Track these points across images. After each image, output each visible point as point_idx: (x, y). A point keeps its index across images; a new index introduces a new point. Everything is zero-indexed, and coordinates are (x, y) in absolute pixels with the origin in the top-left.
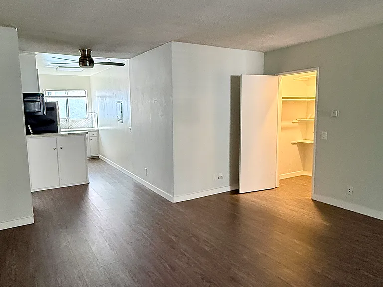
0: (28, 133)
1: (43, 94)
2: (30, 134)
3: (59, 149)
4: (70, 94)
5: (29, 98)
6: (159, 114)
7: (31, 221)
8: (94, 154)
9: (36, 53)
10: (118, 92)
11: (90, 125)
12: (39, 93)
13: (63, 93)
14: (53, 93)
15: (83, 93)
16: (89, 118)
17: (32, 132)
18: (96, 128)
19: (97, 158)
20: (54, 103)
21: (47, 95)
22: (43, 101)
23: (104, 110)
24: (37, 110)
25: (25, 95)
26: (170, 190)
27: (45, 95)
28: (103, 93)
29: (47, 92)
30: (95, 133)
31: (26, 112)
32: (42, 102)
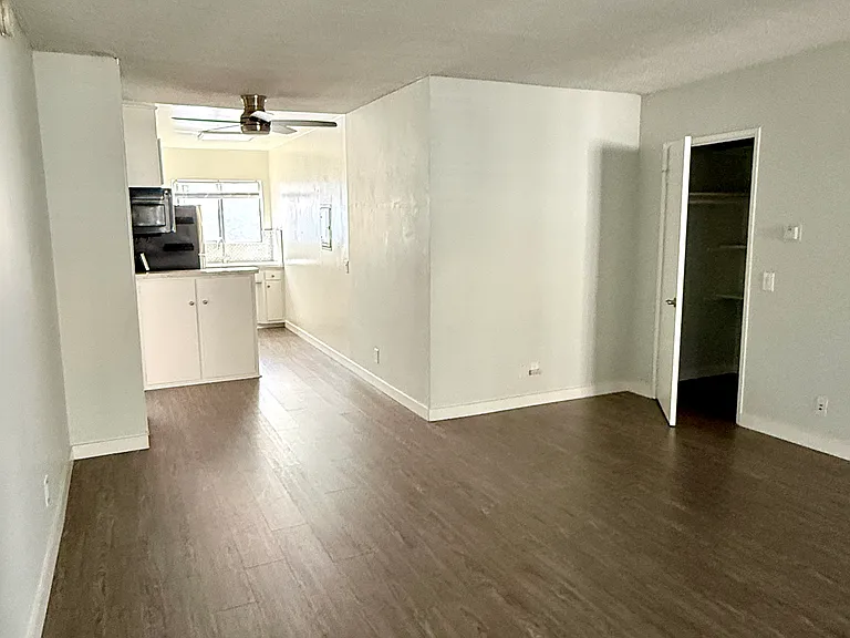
0: (140, 269)
1: (169, 190)
2: (144, 271)
3: (201, 304)
4: (228, 188)
5: (142, 197)
6: (404, 233)
7: (142, 443)
8: (275, 318)
9: (157, 105)
10: (325, 184)
11: (268, 257)
12: (163, 187)
13: (212, 188)
14: (194, 188)
15: (253, 188)
16: (266, 241)
17: (147, 269)
18: (279, 264)
19: (281, 327)
20: (193, 208)
21: (180, 191)
22: (170, 204)
23: (295, 222)
24: (159, 223)
25: (134, 192)
26: (424, 394)
27: (173, 192)
28: (294, 188)
29: (180, 185)
30: (277, 274)
31: (135, 227)
32: (167, 208)
